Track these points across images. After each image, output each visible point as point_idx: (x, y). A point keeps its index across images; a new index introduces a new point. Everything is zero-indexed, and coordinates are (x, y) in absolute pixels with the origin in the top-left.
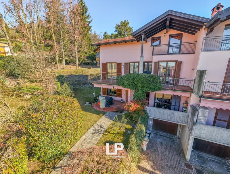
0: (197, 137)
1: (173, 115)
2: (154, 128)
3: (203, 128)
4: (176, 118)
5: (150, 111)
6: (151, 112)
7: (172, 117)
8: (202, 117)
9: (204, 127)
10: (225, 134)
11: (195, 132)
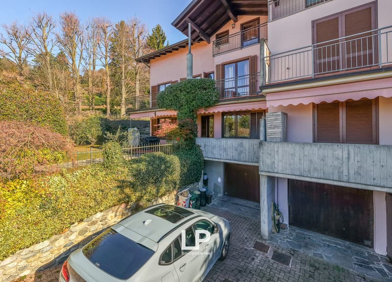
0: (269, 172)
1: (242, 149)
2: (226, 193)
3: (276, 150)
4: (247, 153)
5: (205, 146)
6: (207, 147)
7: (241, 152)
8: (274, 128)
9: (275, 146)
10: (315, 154)
11: (263, 162)
